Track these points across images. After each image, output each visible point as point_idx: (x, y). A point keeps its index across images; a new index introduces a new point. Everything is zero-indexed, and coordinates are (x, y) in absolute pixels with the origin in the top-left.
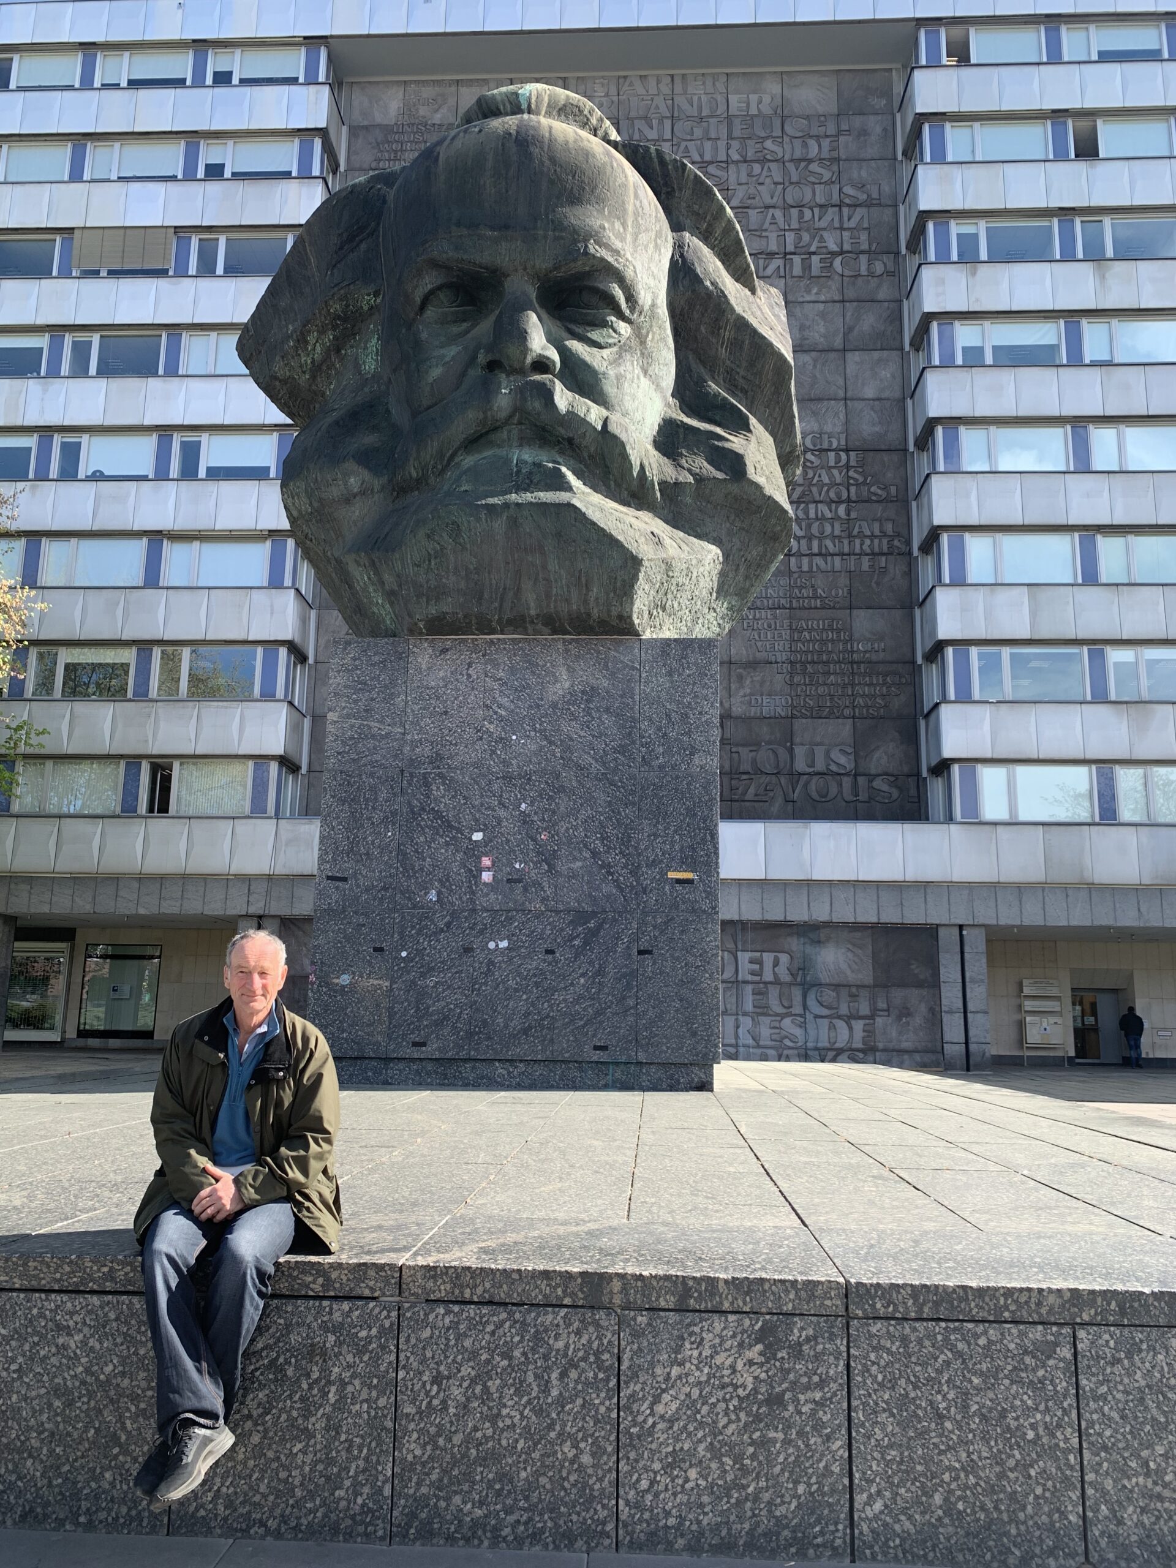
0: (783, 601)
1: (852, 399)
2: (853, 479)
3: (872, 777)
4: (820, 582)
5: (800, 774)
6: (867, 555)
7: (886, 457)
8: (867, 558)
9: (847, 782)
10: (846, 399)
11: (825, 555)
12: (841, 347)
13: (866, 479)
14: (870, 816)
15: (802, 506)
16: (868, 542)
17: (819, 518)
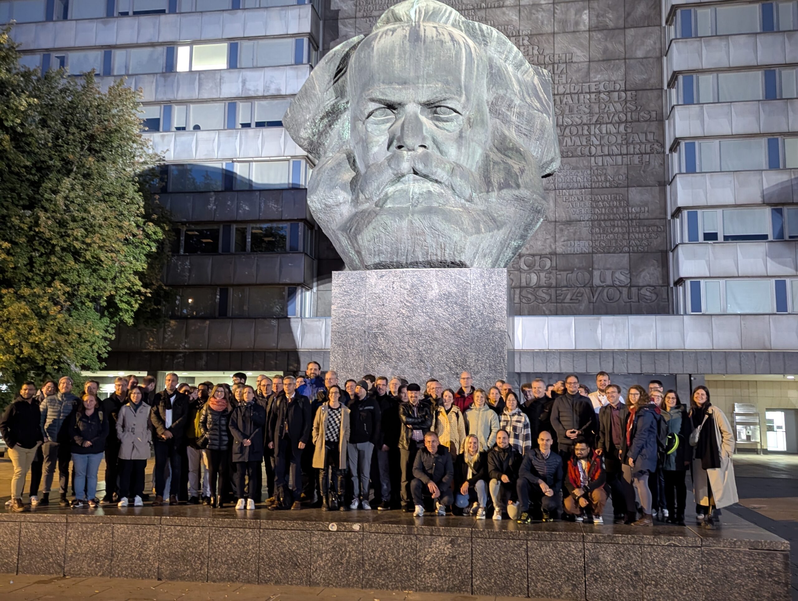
0: (586, 184)
1: (629, 59)
2: (629, 108)
3: (639, 288)
4: (610, 171)
5: (598, 287)
6: (638, 154)
7: (649, 94)
8: (637, 156)
9: (625, 291)
10: (625, 59)
11: (613, 155)
12: (623, 26)
13: (637, 108)
14: (639, 312)
15: (598, 126)
16: (638, 146)
17: (609, 133)
